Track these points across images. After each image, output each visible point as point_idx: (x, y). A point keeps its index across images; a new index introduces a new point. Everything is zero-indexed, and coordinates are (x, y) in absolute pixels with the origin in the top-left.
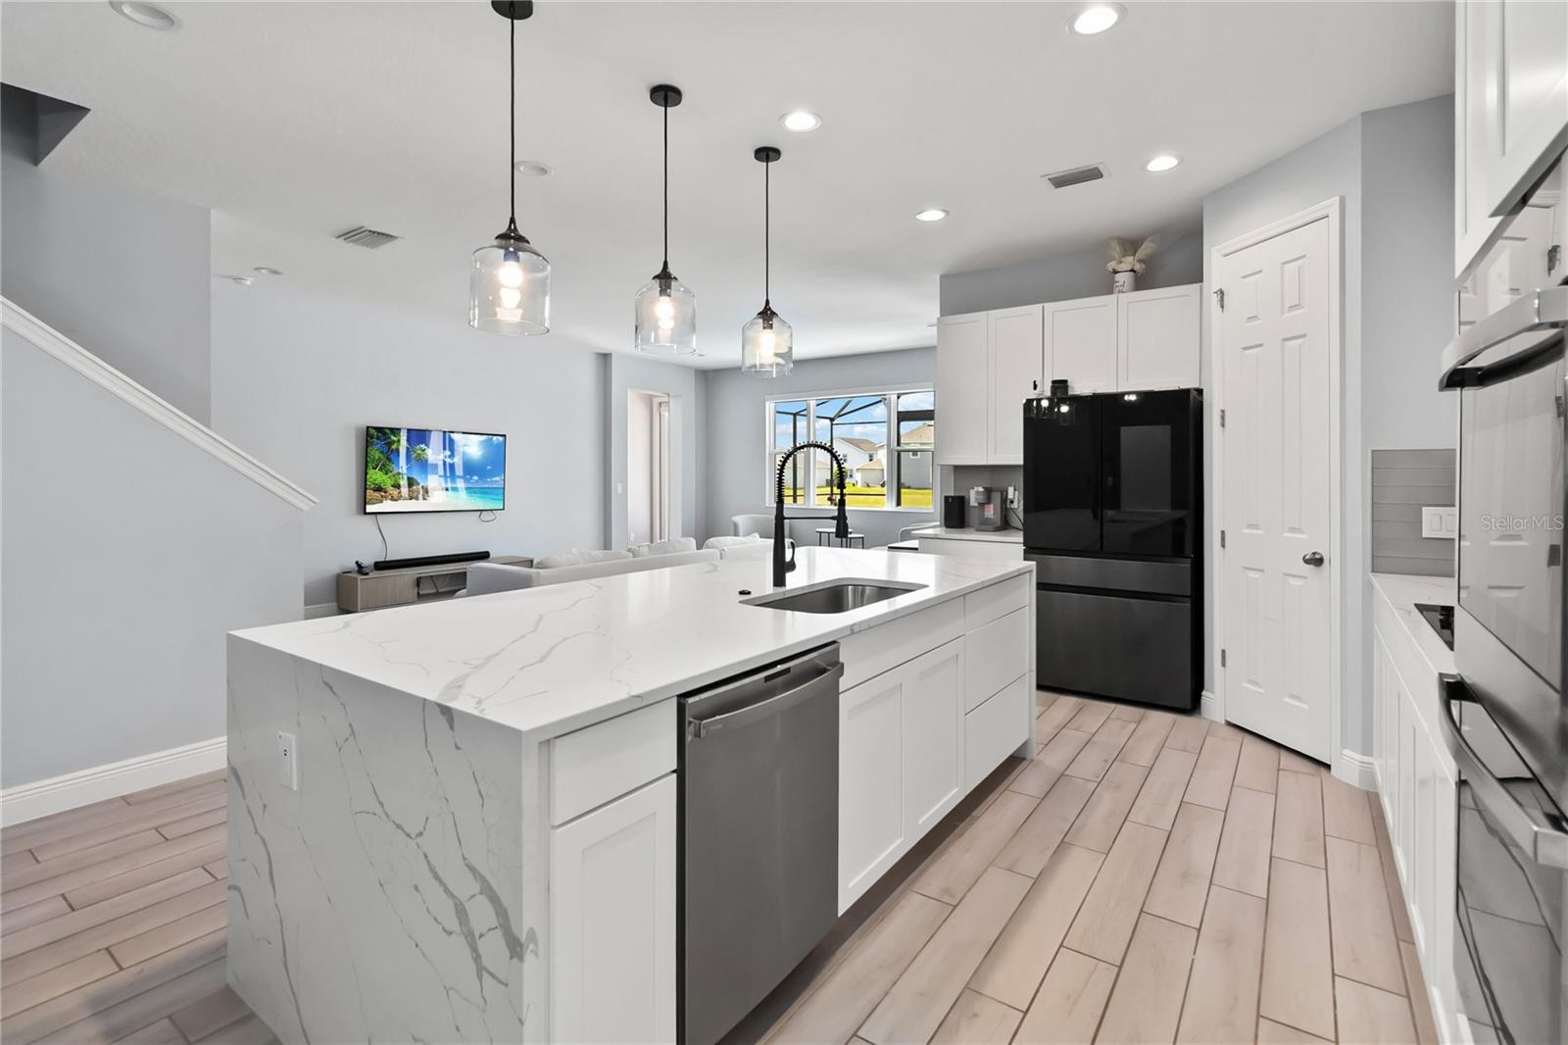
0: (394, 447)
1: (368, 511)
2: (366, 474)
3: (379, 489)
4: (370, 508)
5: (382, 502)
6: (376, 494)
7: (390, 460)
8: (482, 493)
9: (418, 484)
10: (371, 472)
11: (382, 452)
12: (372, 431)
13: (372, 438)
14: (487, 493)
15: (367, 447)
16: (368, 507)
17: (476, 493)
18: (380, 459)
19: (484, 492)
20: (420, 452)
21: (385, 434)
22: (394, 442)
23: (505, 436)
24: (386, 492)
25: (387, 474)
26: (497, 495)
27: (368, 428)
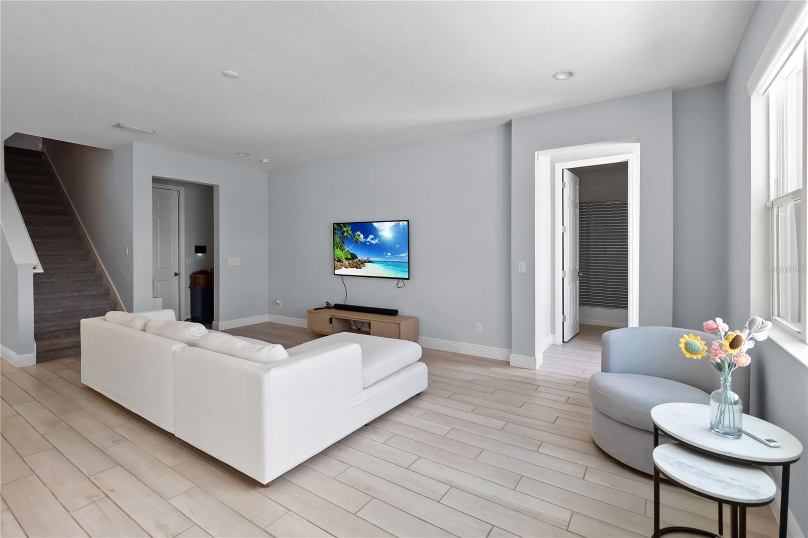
0: (345, 234)
1: (336, 273)
2: (334, 251)
3: (339, 261)
4: (337, 272)
5: (341, 268)
6: (339, 264)
7: (343, 243)
8: (394, 266)
9: (357, 258)
10: (336, 250)
11: (340, 238)
12: (336, 226)
13: (336, 230)
14: (397, 266)
15: (334, 235)
16: (335, 271)
17: (389, 265)
18: (339, 242)
19: (396, 265)
20: (357, 237)
21: (341, 227)
22: (345, 231)
23: (408, 221)
24: (342, 263)
25: (342, 251)
26: (404, 268)
27: (334, 224)
